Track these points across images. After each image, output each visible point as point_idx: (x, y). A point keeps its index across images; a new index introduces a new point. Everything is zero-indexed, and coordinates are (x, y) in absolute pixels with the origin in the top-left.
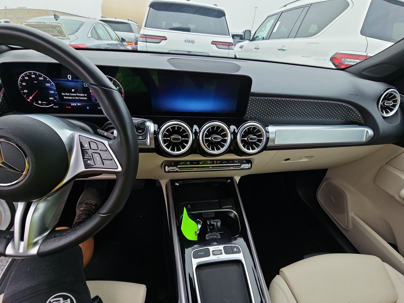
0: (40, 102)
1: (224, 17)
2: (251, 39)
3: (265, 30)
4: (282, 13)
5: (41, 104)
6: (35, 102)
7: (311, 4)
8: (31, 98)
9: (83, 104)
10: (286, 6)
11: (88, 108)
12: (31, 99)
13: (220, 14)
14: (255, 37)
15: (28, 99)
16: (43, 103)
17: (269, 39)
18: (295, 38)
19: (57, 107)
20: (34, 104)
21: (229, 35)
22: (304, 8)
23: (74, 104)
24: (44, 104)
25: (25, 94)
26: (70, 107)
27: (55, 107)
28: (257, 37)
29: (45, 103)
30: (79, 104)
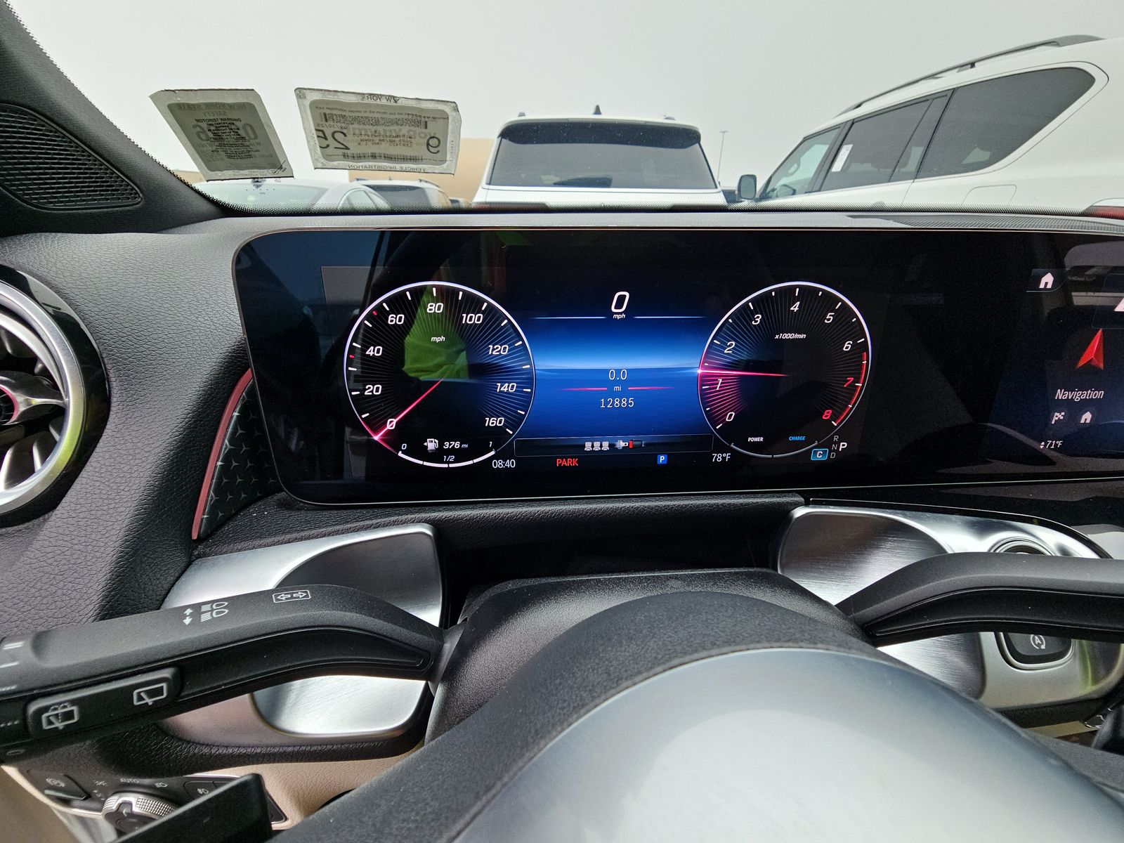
0: (431, 444)
1: (697, 145)
2: (757, 196)
4: (853, 123)
5: (438, 455)
6: (404, 446)
7: (954, 89)
8: (391, 424)
9: (644, 440)
10: (859, 106)
11: (662, 459)
12: (389, 430)
13: (685, 137)
14: (769, 189)
15: (376, 432)
16: (447, 445)
17: (819, 191)
18: (916, 180)
19: (510, 464)
20: (400, 454)
21: (716, 187)
22: (928, 103)
23: (597, 444)
24: (452, 451)
25: (362, 401)
26: (572, 462)
27: (499, 464)
28: (773, 190)
29: (457, 445)
30: (621, 444)
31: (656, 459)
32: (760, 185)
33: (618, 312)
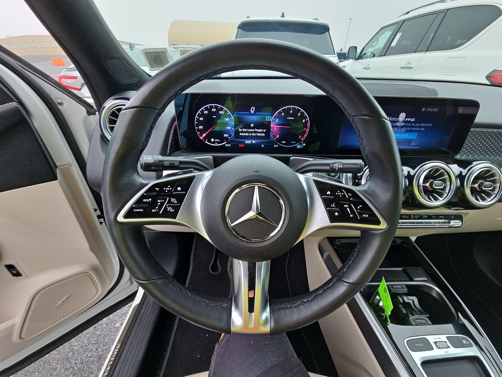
0: (212, 140)
1: (328, 32)
2: (357, 57)
3: (376, 45)
4: (404, 22)
5: (214, 143)
6: (207, 140)
7: (448, 9)
8: (204, 135)
9: (258, 141)
10: (408, 13)
11: (263, 146)
12: (204, 137)
13: (324, 29)
14: (362, 55)
15: (201, 137)
16: (216, 140)
17: (384, 56)
18: (426, 52)
19: (230, 145)
20: (206, 142)
21: (335, 54)
22: (437, 14)
23: (248, 142)
24: (217, 142)
25: (199, 130)
26: (243, 146)
27: (227, 145)
28: (365, 54)
29: (218, 140)
30: (253, 142)
31: (261, 145)
32: (359, 51)
33: (252, 112)
